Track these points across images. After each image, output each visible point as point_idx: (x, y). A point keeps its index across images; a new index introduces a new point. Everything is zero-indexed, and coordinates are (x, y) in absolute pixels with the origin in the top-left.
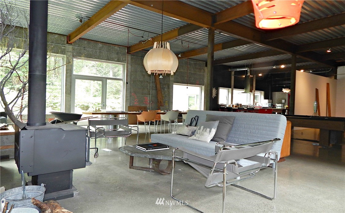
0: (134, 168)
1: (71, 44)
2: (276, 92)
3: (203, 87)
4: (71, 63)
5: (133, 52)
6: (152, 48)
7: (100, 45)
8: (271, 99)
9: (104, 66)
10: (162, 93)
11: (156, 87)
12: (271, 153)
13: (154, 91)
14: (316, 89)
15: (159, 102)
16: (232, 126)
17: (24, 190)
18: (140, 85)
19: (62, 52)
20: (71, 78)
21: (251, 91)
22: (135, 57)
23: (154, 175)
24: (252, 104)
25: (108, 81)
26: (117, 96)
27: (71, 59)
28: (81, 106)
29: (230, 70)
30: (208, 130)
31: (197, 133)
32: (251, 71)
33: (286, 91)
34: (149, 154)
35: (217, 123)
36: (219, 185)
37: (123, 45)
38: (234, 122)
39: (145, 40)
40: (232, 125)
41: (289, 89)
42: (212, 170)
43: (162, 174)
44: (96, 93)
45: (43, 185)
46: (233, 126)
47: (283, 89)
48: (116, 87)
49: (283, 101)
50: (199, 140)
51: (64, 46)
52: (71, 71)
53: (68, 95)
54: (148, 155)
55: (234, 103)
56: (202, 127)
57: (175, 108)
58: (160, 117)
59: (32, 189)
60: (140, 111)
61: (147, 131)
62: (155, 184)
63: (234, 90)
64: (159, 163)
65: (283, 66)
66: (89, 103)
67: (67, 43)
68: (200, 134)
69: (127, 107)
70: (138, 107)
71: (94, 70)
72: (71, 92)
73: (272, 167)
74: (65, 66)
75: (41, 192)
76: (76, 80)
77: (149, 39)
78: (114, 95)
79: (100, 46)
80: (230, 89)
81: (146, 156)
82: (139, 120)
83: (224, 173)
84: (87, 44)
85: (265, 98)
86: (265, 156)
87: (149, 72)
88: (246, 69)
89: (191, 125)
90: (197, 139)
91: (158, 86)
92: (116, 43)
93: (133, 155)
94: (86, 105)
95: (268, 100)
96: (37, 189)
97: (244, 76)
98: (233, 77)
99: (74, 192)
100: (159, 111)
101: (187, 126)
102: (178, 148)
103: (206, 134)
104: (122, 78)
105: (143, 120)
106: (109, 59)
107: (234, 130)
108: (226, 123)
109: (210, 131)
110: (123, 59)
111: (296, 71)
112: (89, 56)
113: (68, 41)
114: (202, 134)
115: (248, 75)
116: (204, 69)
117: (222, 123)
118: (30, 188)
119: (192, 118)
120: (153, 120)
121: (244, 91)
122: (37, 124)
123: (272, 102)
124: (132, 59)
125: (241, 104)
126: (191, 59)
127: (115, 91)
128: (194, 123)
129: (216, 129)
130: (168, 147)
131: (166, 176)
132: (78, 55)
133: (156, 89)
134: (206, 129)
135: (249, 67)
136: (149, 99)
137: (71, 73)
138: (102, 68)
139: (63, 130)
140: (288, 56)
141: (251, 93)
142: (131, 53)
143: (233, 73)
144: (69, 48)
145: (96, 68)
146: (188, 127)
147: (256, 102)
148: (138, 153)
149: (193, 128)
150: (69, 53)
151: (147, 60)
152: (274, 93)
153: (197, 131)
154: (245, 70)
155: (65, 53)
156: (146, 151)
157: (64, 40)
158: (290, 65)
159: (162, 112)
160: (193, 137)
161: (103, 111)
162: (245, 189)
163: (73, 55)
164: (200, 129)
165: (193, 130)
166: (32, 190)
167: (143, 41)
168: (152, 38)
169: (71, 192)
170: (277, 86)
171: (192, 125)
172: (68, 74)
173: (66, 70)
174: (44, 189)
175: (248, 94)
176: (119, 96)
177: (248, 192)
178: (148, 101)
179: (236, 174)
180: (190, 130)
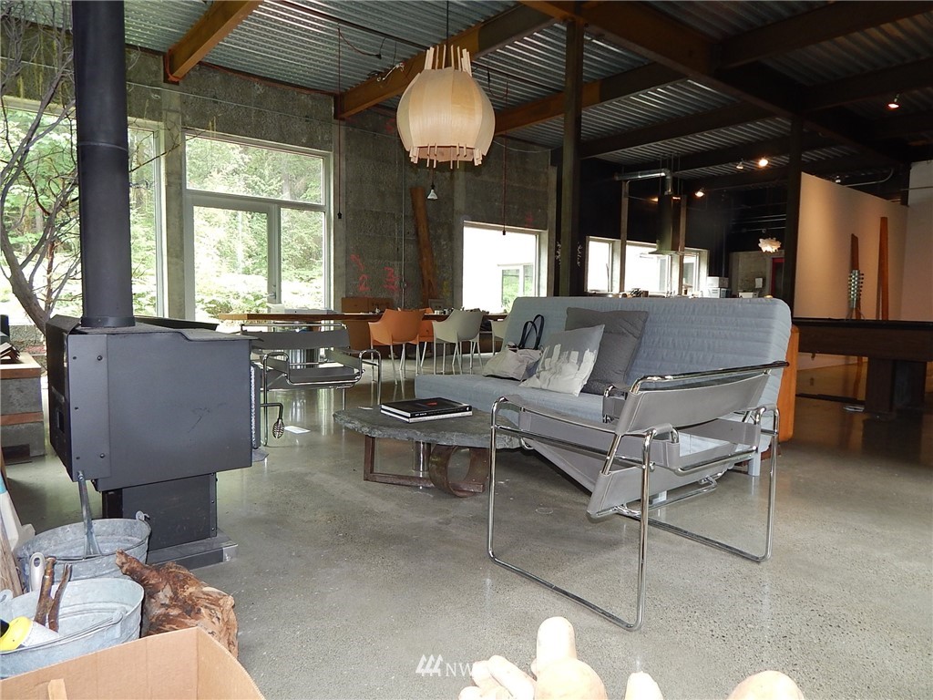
0: (378, 479)
1: (177, 83)
2: (741, 253)
3: (545, 234)
4: (180, 149)
5: (352, 112)
6: (421, 69)
7: (259, 89)
8: (728, 274)
9: (267, 172)
10: (433, 256)
11: (417, 234)
12: (763, 409)
13: (412, 248)
14: (853, 235)
15: (426, 284)
16: (640, 343)
17: (89, 534)
18: (372, 225)
19: (153, 111)
20: (181, 201)
21: (675, 248)
22: (356, 130)
23: (433, 499)
24: (677, 293)
25: (285, 212)
26: (305, 273)
27: (180, 137)
28: (209, 305)
29: (617, 178)
30: (575, 354)
31: (544, 368)
32: (675, 180)
33: (768, 247)
34: (418, 429)
35: (597, 334)
36: (625, 511)
37: (322, 88)
38: (643, 328)
39: (385, 69)
40: (640, 338)
41: (777, 240)
42: (608, 458)
43: (456, 496)
44: (247, 263)
45: (140, 515)
46: (643, 344)
47: (761, 240)
48: (301, 241)
49: (759, 283)
50: (550, 388)
51: (158, 92)
52: (180, 179)
53: (175, 260)
54: (418, 433)
55: (628, 288)
56: (557, 348)
57: (469, 302)
58: (430, 331)
59: (110, 530)
60: (377, 311)
61: (397, 377)
62: (440, 523)
63: (627, 247)
64: (448, 458)
65: (763, 163)
66: (231, 296)
67: (166, 80)
68: (553, 370)
69: (340, 300)
70: (368, 299)
71: (238, 184)
72: (182, 248)
73: (747, 473)
74: (163, 158)
75: (137, 540)
76: (196, 208)
77: (397, 66)
78: (297, 271)
79: (258, 92)
80: (618, 242)
81: (411, 435)
82: (375, 341)
83: (644, 467)
84: (221, 82)
85: (711, 274)
86: (744, 420)
87: (414, 156)
88: (663, 174)
89: (522, 345)
90: (544, 387)
91: (423, 230)
92: (303, 83)
93: (376, 434)
94: (222, 300)
95: (718, 278)
96: (125, 530)
97: (656, 200)
98: (625, 201)
99: (224, 544)
100: (429, 312)
101: (514, 348)
102: (505, 400)
103: (570, 368)
104: (322, 204)
105: (386, 341)
106: (283, 136)
107: (645, 355)
108: (623, 333)
109: (580, 361)
110: (322, 138)
111: (800, 175)
112: (231, 127)
113: (168, 70)
114: (558, 372)
115: (666, 193)
116: (546, 173)
117: (611, 332)
118: (104, 529)
119: (527, 323)
120: (414, 338)
121: (655, 250)
122: (111, 322)
123: (730, 285)
124: (348, 136)
125: (647, 292)
126: (512, 138)
127: (299, 255)
128: (532, 341)
129: (596, 352)
130: (470, 410)
131: (465, 502)
132: (198, 121)
133: (418, 242)
134: (569, 354)
135: (670, 169)
136: (397, 273)
137: (181, 184)
138: (262, 176)
139: (187, 339)
140: (779, 124)
141: (673, 253)
142: (344, 116)
143: (625, 188)
144: (172, 96)
145: (245, 179)
146: (515, 351)
147: (687, 287)
148: (389, 426)
149: (530, 354)
150: (174, 117)
151: (407, 111)
152: (734, 255)
153: (543, 363)
154: (658, 178)
155: (160, 114)
156: (412, 420)
157: (154, 68)
158: (784, 159)
159: (437, 313)
160: (533, 382)
161: (276, 309)
162: (686, 532)
163: (184, 124)
164: (550, 355)
165: (531, 361)
166: (112, 535)
167: (379, 73)
168: (405, 61)
169: (215, 546)
170: (744, 230)
171: (527, 345)
172: (173, 189)
173: (168, 174)
174: (146, 529)
175: (667, 257)
176: (310, 274)
177: (693, 542)
178: (397, 283)
179: (674, 471)
180: (522, 361)
